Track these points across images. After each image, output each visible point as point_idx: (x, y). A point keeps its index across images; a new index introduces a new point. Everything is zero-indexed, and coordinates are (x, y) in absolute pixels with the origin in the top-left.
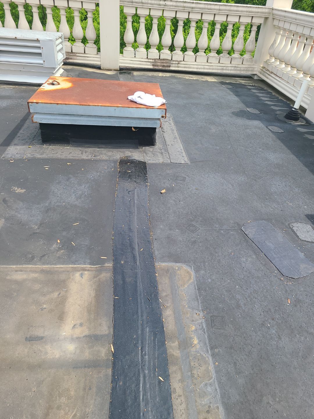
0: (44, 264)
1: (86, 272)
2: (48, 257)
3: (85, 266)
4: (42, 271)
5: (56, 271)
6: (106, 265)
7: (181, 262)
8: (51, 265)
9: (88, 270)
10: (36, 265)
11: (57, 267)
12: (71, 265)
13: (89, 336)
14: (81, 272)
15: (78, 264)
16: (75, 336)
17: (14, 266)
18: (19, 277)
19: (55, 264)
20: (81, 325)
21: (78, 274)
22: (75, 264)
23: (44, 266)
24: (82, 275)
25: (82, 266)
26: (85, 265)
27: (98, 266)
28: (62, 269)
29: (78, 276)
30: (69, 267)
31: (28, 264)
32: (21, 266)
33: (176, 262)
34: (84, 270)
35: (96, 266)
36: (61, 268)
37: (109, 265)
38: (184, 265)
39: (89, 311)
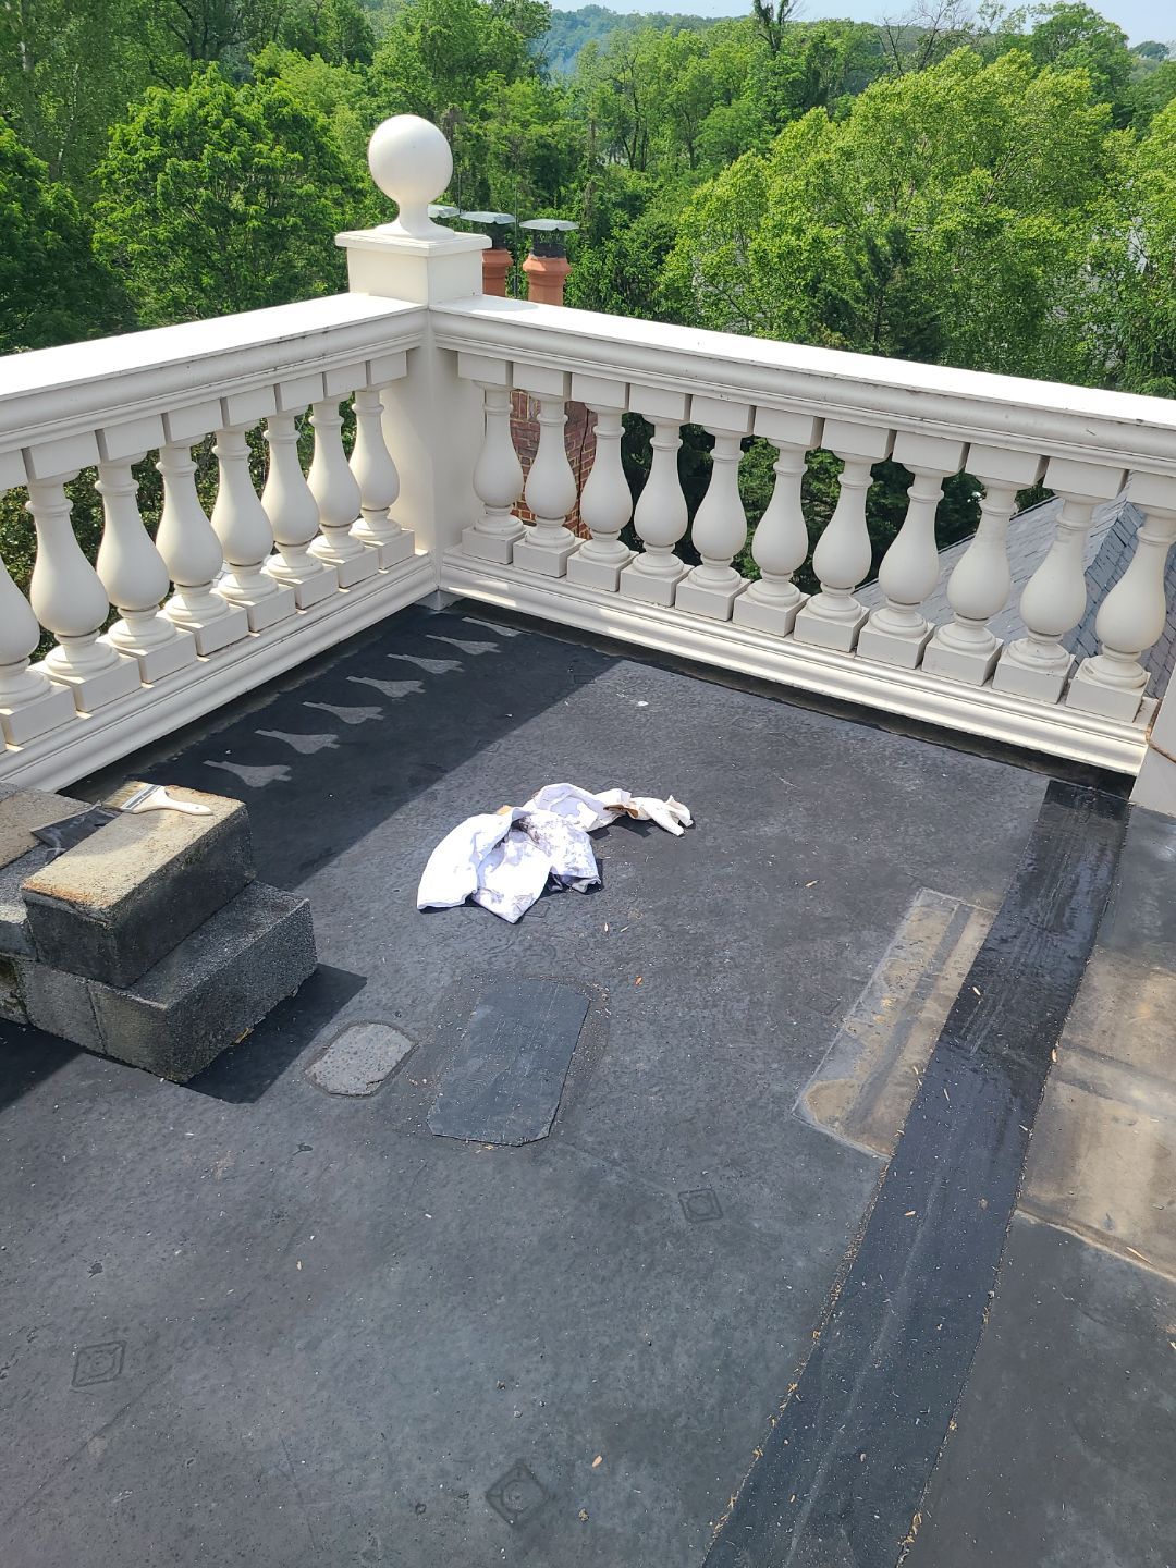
1: (1096, 1226)
13: (1101, 1096)
14: (1111, 1233)
15: (1118, 1260)
16: (1131, 1107)
20: (1116, 1119)
21: (1121, 1230)
22: (1129, 1264)
24: (1110, 1224)
29: (1120, 1227)
34: (1101, 1235)
36: (1170, 1273)
39: (1095, 1134)
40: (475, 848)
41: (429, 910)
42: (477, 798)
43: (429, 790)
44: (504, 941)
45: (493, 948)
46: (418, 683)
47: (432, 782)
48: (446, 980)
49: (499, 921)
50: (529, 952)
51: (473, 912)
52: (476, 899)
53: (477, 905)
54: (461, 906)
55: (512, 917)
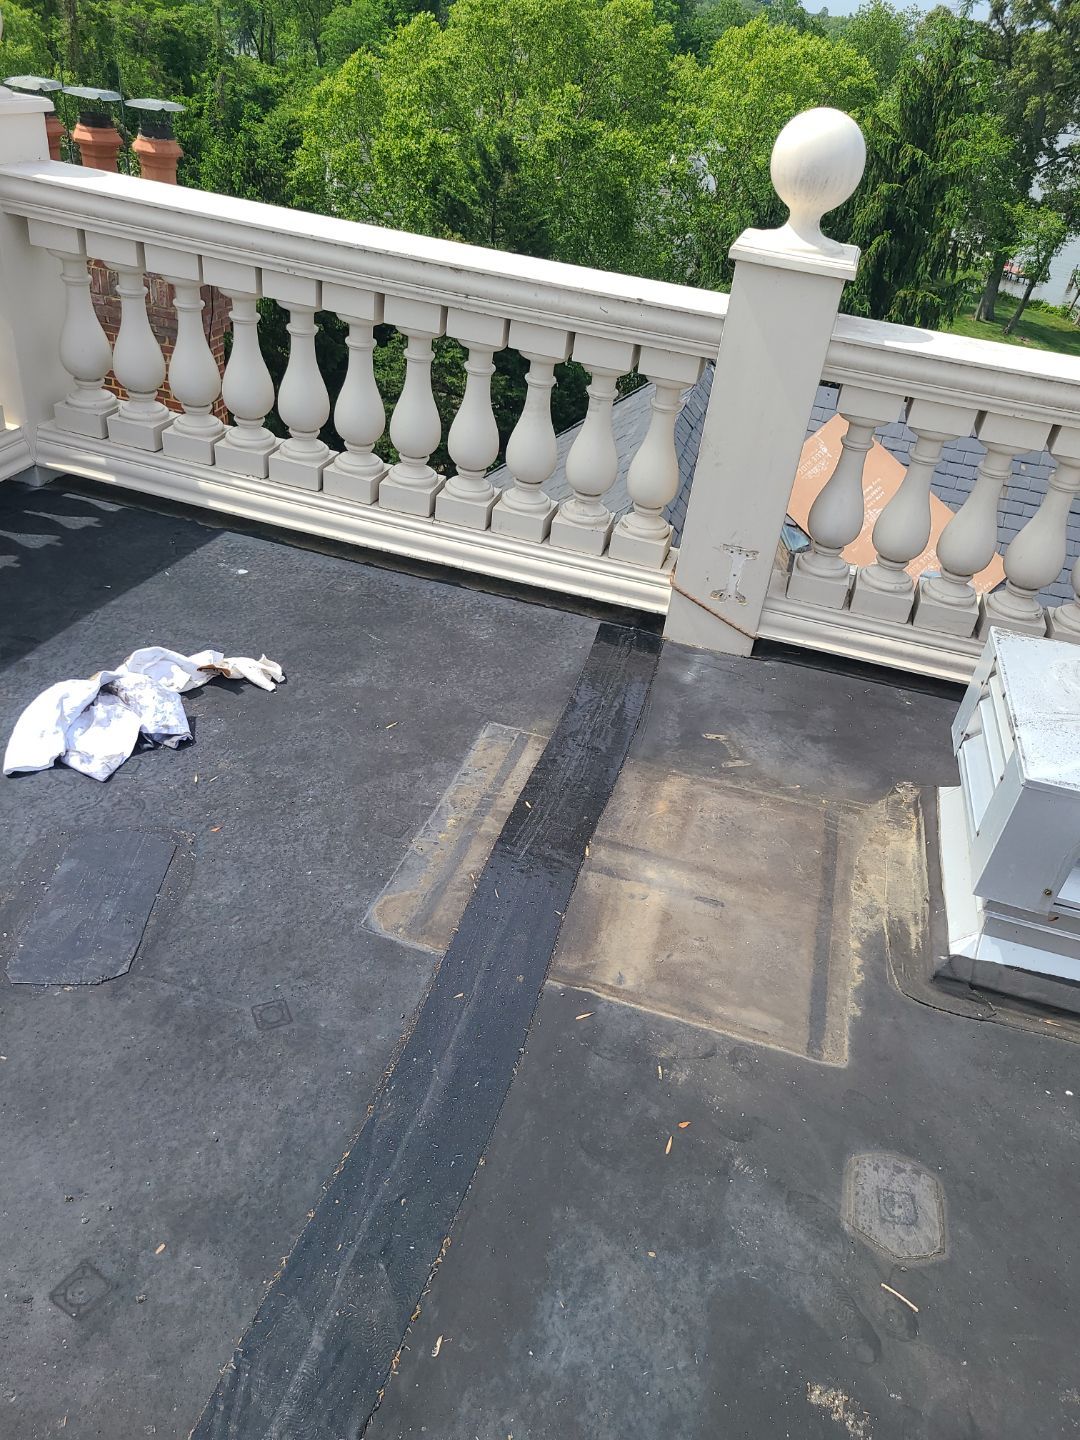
0: (706, 1033)
1: (610, 983)
2: (696, 1049)
3: (611, 998)
4: (708, 1016)
5: (676, 1006)
6: (559, 986)
7: (380, 938)
8: (688, 1026)
9: (604, 985)
10: (723, 1035)
11: (675, 1014)
12: (641, 1011)
13: (622, 879)
14: (621, 987)
15: (625, 1007)
16: (645, 885)
17: (772, 1046)
18: (756, 1018)
19: (678, 1023)
20: (632, 896)
21: (629, 983)
22: (633, 1009)
23: (705, 1026)
24: (621, 980)
25: (616, 1000)
26: (609, 1001)
27: (580, 988)
28: (662, 1006)
29: (629, 981)
30: (646, 1006)
31: (742, 1044)
32: (757, 1043)
33: (392, 944)
34: (613, 990)
35: (584, 990)
36: (664, 1011)
37: (555, 984)
38: (379, 931)
39: (615, 910)
40: (62, 712)
41: (16, 775)
42: (71, 666)
43: (21, 661)
44: (93, 798)
45: (81, 806)
46: (13, 558)
47: (23, 653)
48: (30, 840)
49: (89, 780)
50: (118, 807)
51: (62, 774)
52: (65, 761)
53: (67, 767)
54: (50, 768)
55: (101, 775)
